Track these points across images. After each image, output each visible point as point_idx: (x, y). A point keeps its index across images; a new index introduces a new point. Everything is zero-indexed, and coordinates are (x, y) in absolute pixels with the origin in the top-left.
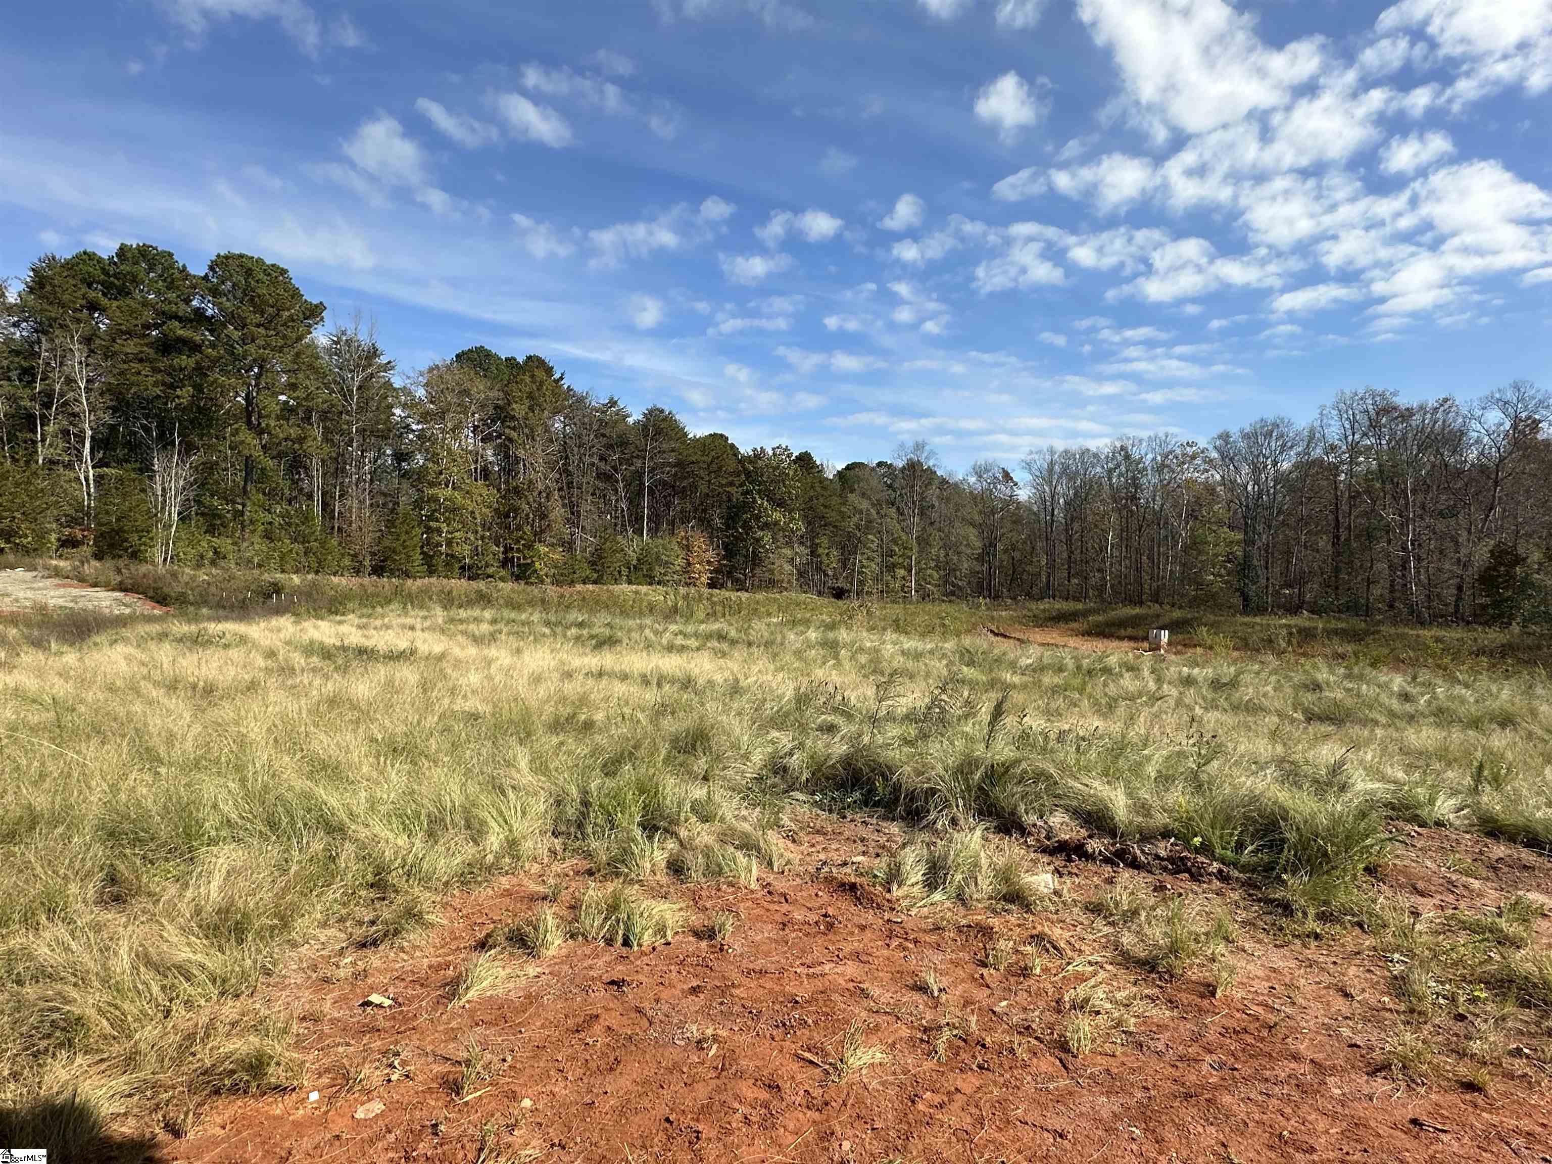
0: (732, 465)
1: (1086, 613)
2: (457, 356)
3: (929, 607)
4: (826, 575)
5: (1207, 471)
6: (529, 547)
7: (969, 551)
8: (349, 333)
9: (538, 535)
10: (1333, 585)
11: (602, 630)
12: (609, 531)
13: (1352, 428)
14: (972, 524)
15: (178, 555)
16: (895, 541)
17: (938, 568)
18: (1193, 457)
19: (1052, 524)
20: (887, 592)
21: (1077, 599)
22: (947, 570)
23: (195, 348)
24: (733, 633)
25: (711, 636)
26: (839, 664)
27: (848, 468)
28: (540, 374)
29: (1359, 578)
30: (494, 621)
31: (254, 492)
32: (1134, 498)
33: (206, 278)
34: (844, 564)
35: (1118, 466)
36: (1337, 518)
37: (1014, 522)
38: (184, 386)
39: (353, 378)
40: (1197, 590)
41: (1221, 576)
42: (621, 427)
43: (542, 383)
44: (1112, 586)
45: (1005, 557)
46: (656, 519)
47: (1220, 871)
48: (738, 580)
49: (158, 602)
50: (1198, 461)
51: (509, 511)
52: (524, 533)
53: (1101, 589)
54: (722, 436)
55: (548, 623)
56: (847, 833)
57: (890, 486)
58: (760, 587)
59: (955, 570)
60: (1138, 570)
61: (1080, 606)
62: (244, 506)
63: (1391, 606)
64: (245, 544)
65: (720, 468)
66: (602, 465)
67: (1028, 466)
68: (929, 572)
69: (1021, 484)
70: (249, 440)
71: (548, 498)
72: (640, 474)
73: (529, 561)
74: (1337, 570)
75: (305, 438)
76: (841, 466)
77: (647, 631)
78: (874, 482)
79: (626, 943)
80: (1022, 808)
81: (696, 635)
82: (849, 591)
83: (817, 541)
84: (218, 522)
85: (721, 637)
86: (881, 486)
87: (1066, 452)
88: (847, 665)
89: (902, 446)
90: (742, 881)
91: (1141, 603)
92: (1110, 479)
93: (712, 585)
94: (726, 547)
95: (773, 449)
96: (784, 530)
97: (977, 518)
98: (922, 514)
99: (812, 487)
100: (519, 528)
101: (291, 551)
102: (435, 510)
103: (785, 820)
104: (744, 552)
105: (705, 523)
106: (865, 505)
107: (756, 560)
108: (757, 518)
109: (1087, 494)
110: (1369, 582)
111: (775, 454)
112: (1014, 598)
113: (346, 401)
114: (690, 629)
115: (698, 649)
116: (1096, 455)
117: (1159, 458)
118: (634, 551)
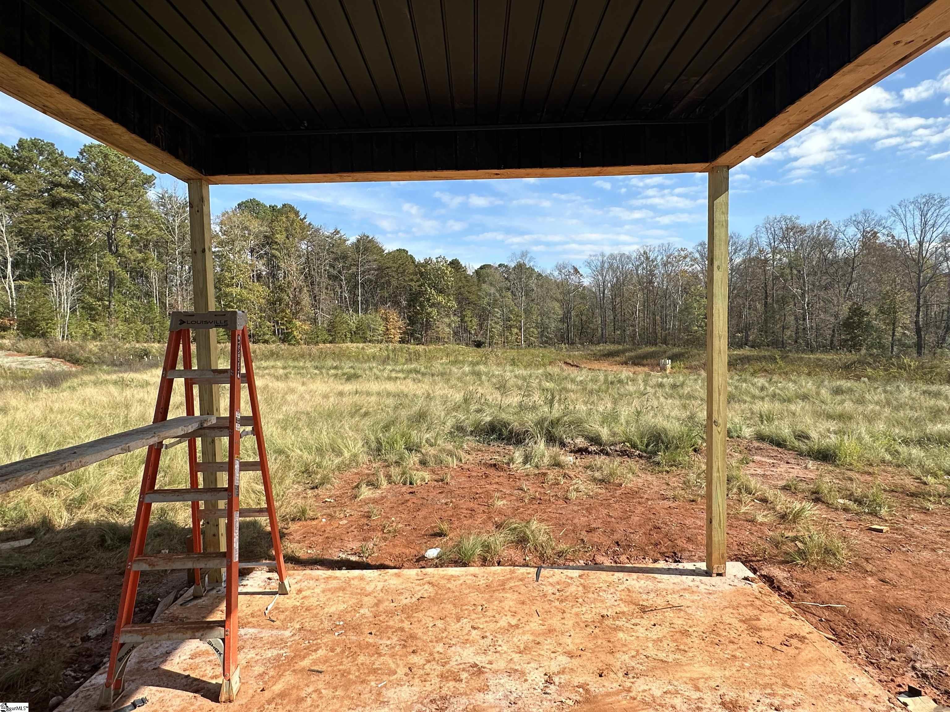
0: (411, 269)
1: (624, 351)
2: (239, 205)
3: (532, 351)
4: (470, 333)
5: (692, 265)
6: (290, 322)
7: (555, 316)
8: (169, 191)
9: (295, 314)
10: (765, 330)
11: (348, 370)
12: (338, 311)
13: (774, 239)
14: (557, 300)
15: (71, 334)
16: (511, 312)
17: (537, 327)
18: (685, 258)
19: (603, 299)
20: (507, 342)
21: (619, 343)
22: (543, 328)
23: (73, 204)
24: (423, 369)
25: (411, 371)
26: (482, 383)
27: (481, 268)
28: (292, 216)
29: (778, 326)
30: (284, 368)
31: (116, 293)
32: (651, 282)
33: (78, 159)
34: (481, 326)
35: (642, 263)
36: (766, 291)
37: (581, 298)
38: (68, 228)
39: (174, 220)
40: (688, 335)
41: (702, 327)
42: (342, 247)
43: (293, 221)
44: (640, 335)
45: (577, 319)
46: (366, 302)
47: (639, 454)
48: (418, 338)
49: (73, 363)
50: (688, 259)
51: (276, 301)
52: (286, 314)
53: (633, 337)
54: (404, 250)
55: (316, 368)
56: (491, 450)
57: (506, 279)
58: (431, 342)
59: (547, 328)
60: (655, 324)
61: (621, 347)
62: (110, 302)
63: (796, 342)
64: (112, 326)
65: (404, 271)
66: (331, 270)
67: (589, 264)
68: (532, 329)
69: (585, 275)
70: (112, 261)
71: (300, 292)
72: (355, 275)
73: (290, 331)
74: (766, 321)
75: (147, 259)
76: (477, 266)
77: (375, 370)
78: (497, 276)
79: (411, 483)
80: (564, 436)
81: (402, 371)
82: (484, 343)
83: (464, 313)
84: (94, 312)
85: (417, 372)
86: (502, 279)
87: (612, 255)
88: (486, 384)
89: (514, 254)
90: (451, 465)
91: (656, 345)
92: (637, 270)
93: (402, 341)
94: (409, 319)
95: (437, 258)
96: (444, 307)
97: (560, 297)
98: (526, 295)
99: (460, 280)
100: (283, 311)
101: (142, 329)
102: (231, 301)
103: (465, 446)
104: (421, 321)
105: (396, 304)
106: (493, 290)
107: (428, 326)
108: (428, 300)
109: (624, 280)
110: (784, 328)
111: (437, 262)
112: (582, 344)
113: (171, 235)
114: (398, 368)
115: (405, 378)
116: (628, 257)
117: (665, 258)
118: (354, 323)
